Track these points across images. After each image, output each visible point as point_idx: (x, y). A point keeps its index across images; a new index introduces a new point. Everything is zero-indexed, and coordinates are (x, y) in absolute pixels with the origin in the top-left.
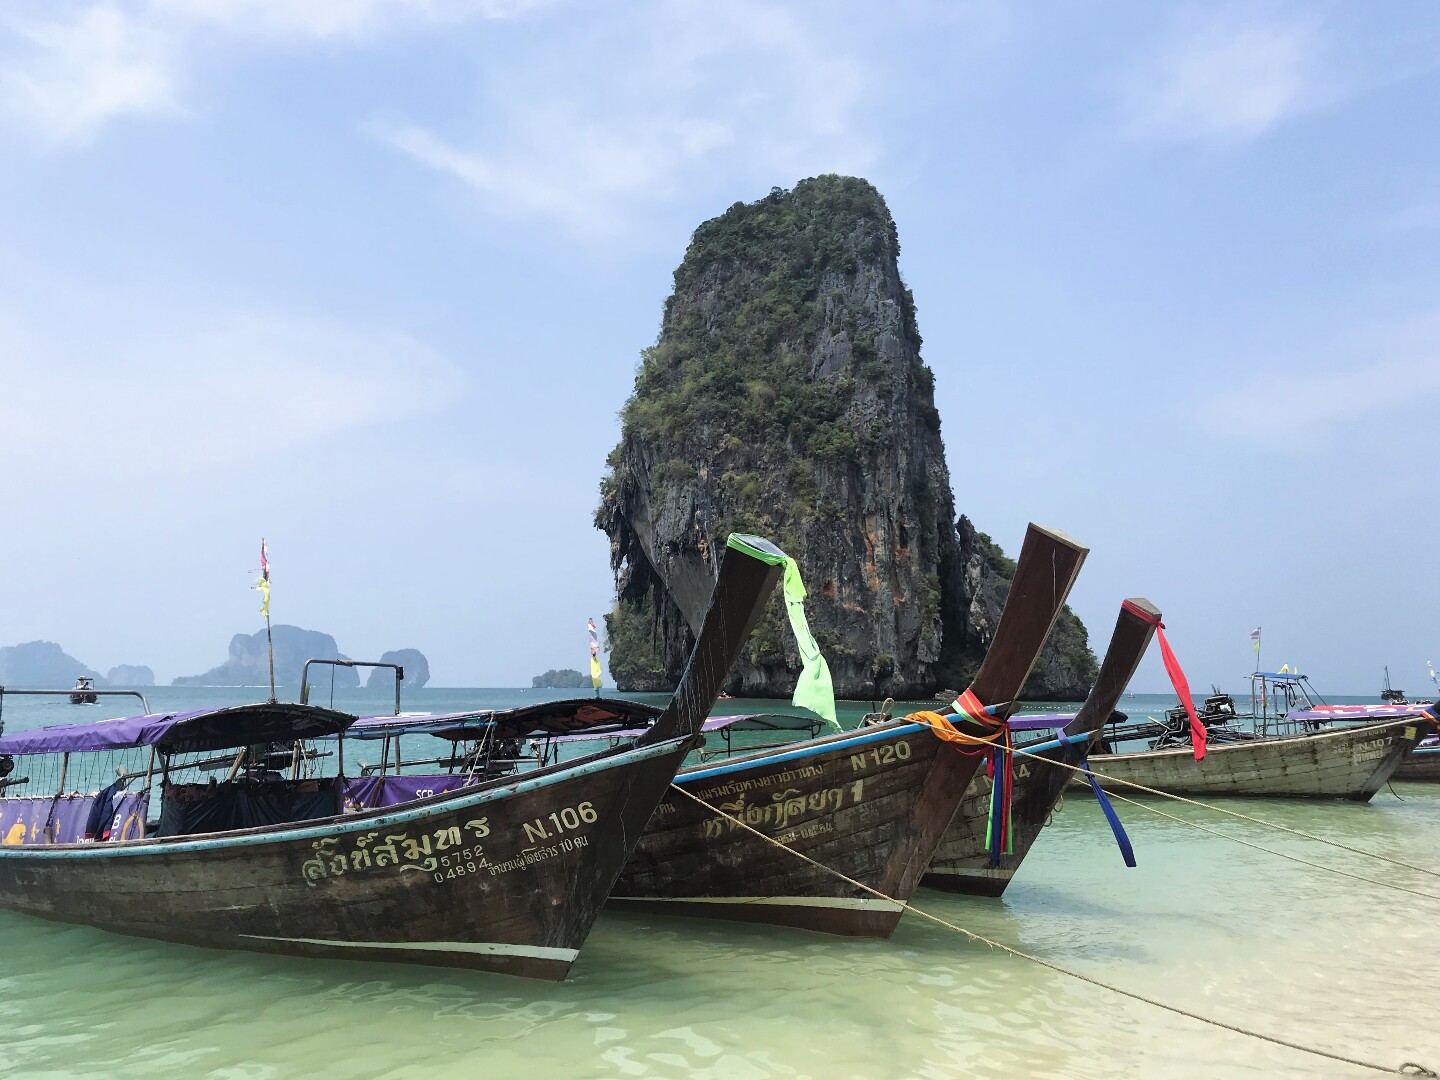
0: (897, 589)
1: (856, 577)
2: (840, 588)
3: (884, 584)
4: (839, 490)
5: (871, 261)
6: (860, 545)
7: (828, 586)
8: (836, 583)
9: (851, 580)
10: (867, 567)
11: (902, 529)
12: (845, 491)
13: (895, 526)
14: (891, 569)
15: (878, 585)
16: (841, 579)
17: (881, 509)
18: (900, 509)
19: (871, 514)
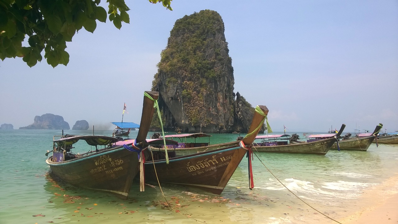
0: (224, 109)
1: (216, 106)
2: (212, 109)
3: (222, 108)
4: (212, 86)
5: (219, 32)
6: (217, 99)
7: (209, 108)
8: (211, 108)
9: (214, 107)
10: (218, 104)
11: (226, 95)
12: (213, 86)
13: (224, 94)
14: (223, 105)
15: (221, 108)
16: (212, 107)
17: (222, 91)
18: (225, 90)
19: (219, 92)
